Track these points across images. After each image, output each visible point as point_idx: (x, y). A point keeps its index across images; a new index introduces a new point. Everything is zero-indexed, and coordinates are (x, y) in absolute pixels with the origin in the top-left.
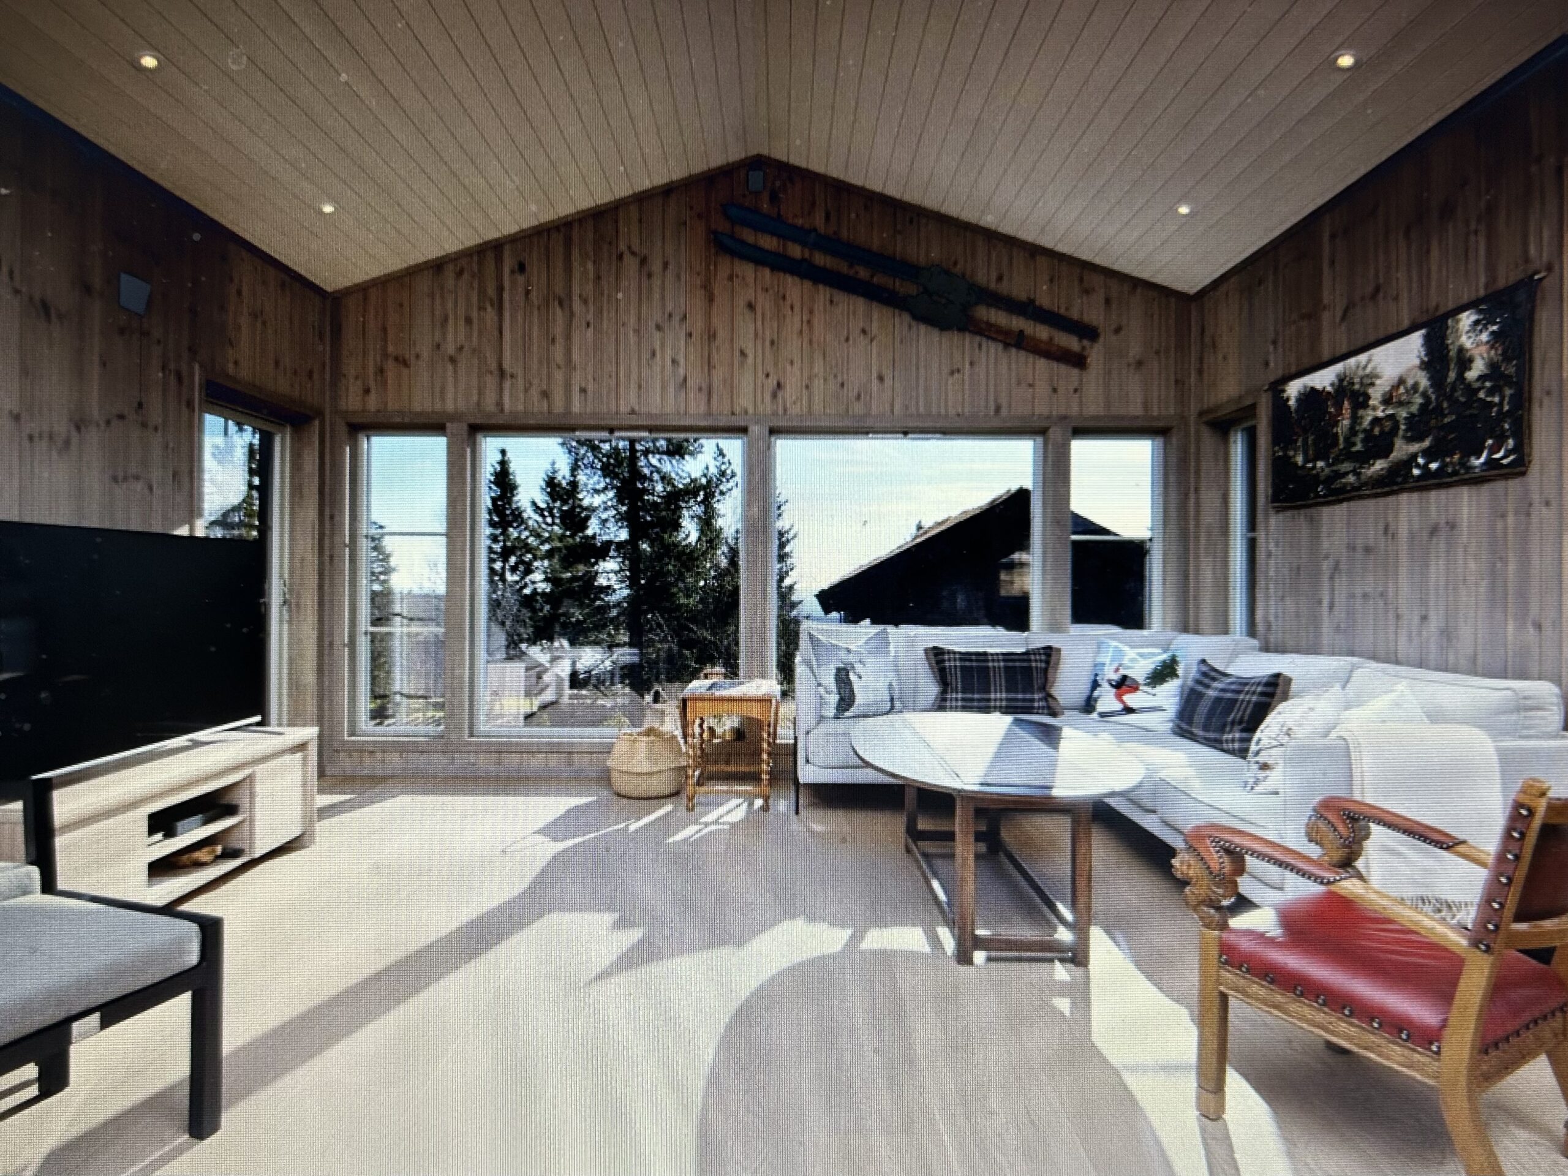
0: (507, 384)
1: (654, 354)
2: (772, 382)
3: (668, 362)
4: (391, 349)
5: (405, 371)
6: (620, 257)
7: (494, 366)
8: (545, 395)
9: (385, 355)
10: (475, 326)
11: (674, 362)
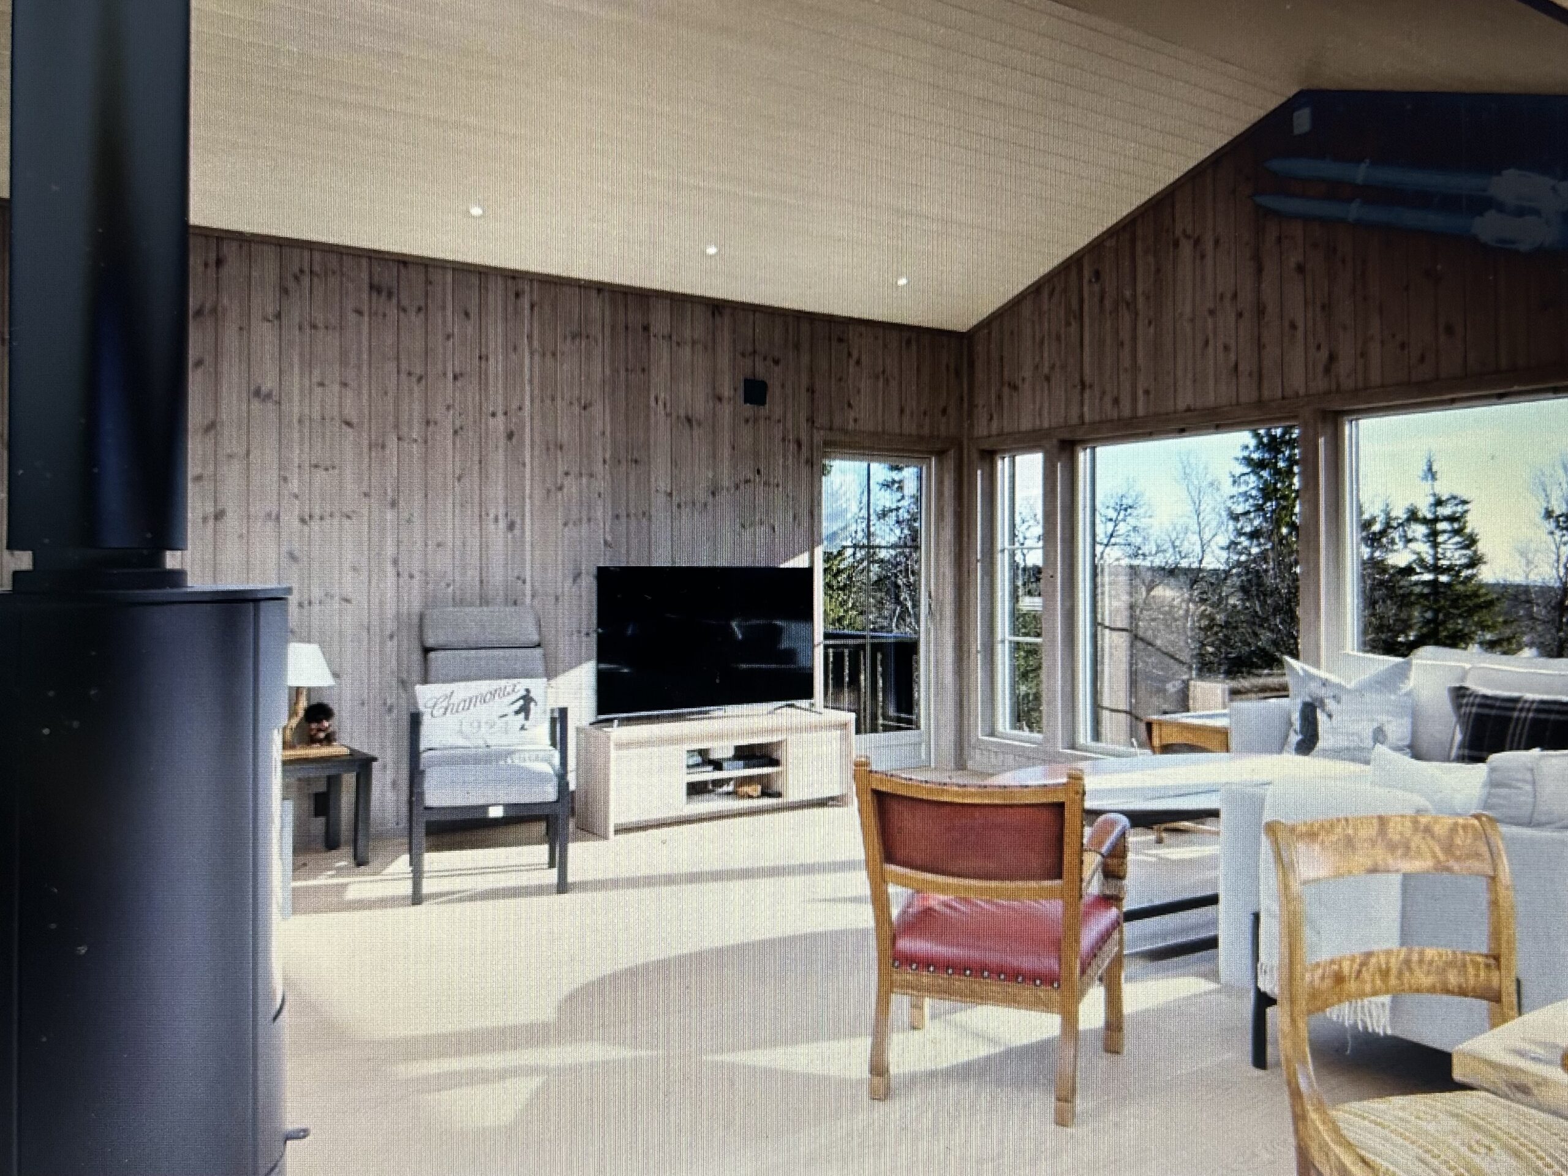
0: (1087, 395)
1: (1207, 343)
2: (1324, 354)
3: (1220, 348)
4: (1006, 377)
5: (1015, 394)
6: (1176, 244)
7: (1077, 381)
8: (1116, 401)
9: (1002, 384)
10: (1063, 342)
11: (1226, 348)
